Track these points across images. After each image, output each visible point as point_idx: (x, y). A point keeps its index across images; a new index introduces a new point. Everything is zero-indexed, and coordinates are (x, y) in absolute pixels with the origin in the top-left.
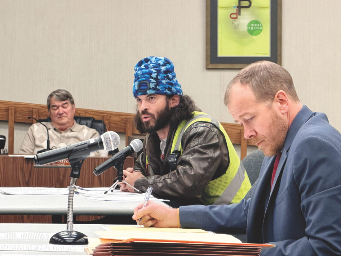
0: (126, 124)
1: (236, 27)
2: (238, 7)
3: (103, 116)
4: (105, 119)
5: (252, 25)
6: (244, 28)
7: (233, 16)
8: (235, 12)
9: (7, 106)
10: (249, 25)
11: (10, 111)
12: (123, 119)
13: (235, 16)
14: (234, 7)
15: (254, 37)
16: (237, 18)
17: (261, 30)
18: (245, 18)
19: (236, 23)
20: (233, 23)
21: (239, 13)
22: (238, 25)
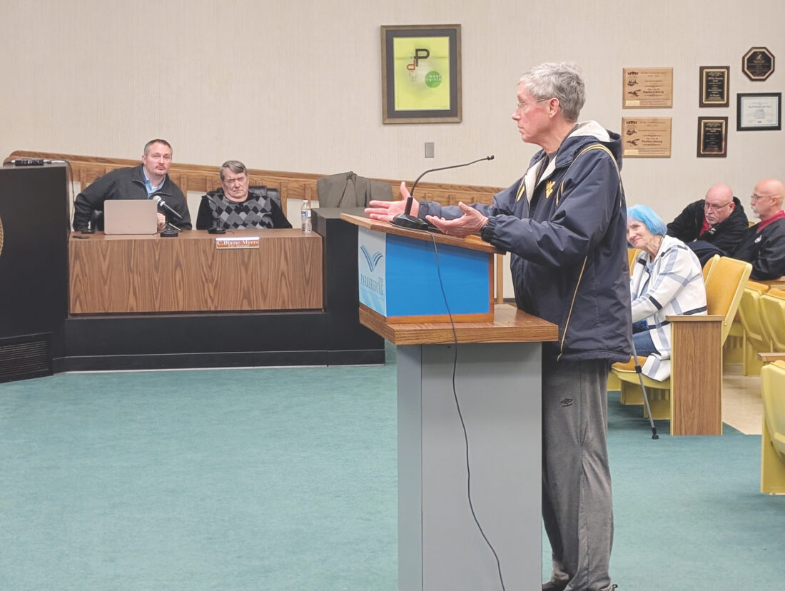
0: (305, 190)
1: (413, 79)
2: (415, 57)
3: (280, 183)
4: (282, 186)
5: (431, 76)
6: (422, 79)
7: (410, 67)
8: (413, 63)
9: (178, 174)
10: (427, 76)
11: (182, 180)
12: (301, 186)
13: (412, 67)
14: (411, 58)
15: (432, 89)
16: (414, 69)
17: (440, 82)
18: (424, 68)
19: (414, 74)
20: (410, 75)
21: (416, 64)
22: (416, 77)
